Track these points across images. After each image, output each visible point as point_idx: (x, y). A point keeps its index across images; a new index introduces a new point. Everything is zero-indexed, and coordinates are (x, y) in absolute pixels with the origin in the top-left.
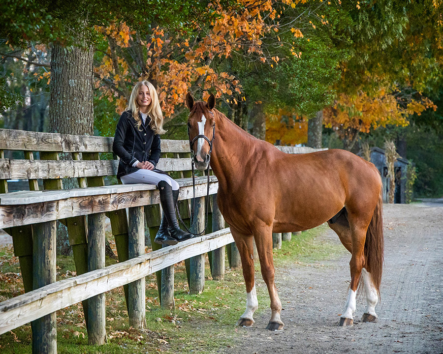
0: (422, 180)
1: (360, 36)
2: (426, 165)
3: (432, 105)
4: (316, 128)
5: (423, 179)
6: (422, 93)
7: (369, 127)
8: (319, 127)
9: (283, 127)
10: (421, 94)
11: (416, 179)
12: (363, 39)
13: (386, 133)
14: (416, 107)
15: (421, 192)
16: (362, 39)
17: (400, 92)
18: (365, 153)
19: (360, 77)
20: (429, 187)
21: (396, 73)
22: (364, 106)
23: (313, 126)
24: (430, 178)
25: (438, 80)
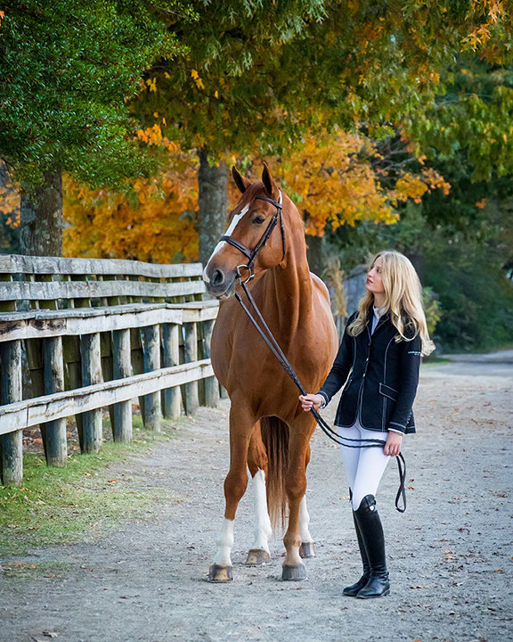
0: (456, 323)
1: (226, 9)
2: (462, 296)
3: (441, 183)
4: (215, 225)
5: (459, 320)
6: (424, 161)
7: (323, 226)
8: (219, 225)
9: (186, 229)
10: (423, 163)
11: (437, 322)
12: (234, 15)
13: (378, 240)
14: (412, 186)
15: (456, 342)
16: (232, 17)
17: (382, 158)
18: (333, 276)
19: (263, 115)
20: (468, 335)
21: (332, 104)
22: (311, 184)
23: (209, 224)
24: (471, 319)
25: (450, 133)
